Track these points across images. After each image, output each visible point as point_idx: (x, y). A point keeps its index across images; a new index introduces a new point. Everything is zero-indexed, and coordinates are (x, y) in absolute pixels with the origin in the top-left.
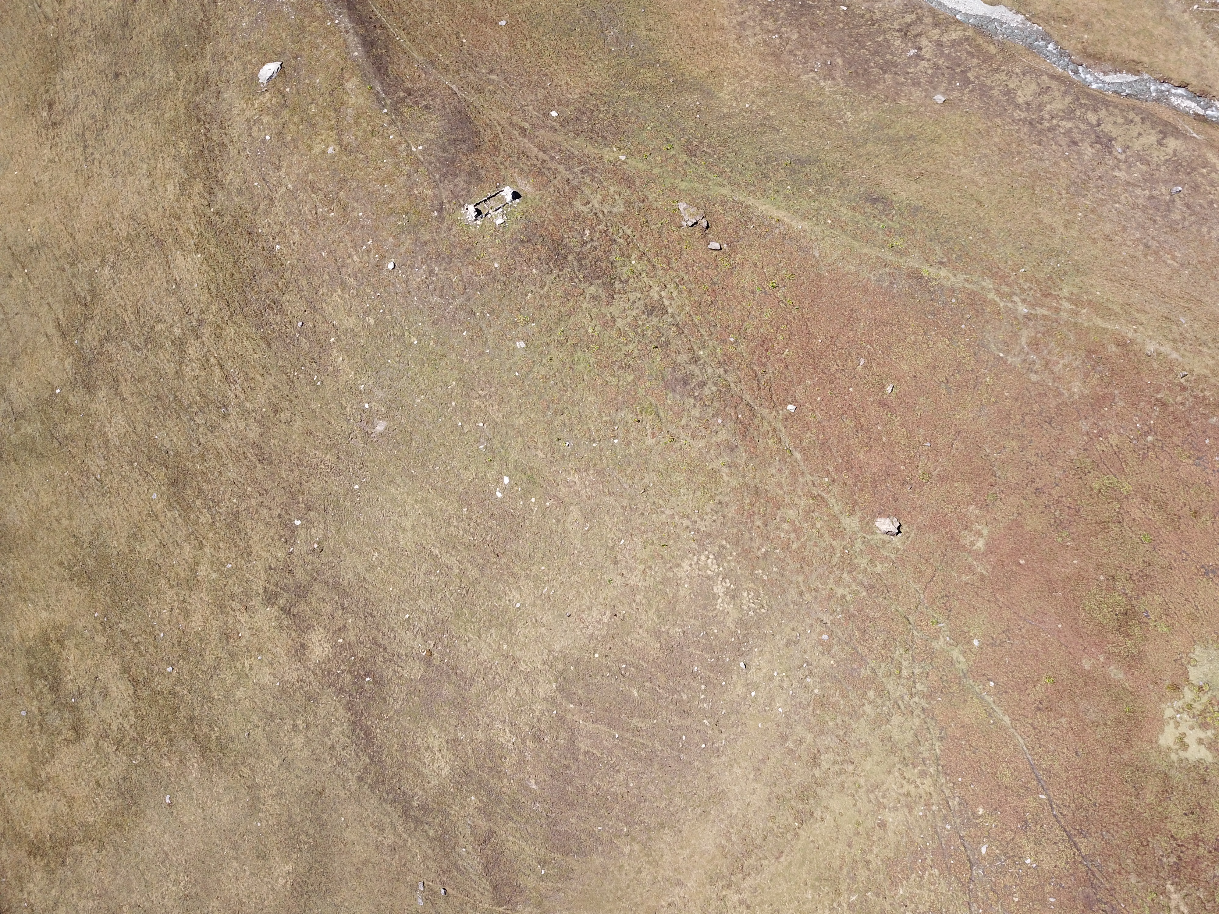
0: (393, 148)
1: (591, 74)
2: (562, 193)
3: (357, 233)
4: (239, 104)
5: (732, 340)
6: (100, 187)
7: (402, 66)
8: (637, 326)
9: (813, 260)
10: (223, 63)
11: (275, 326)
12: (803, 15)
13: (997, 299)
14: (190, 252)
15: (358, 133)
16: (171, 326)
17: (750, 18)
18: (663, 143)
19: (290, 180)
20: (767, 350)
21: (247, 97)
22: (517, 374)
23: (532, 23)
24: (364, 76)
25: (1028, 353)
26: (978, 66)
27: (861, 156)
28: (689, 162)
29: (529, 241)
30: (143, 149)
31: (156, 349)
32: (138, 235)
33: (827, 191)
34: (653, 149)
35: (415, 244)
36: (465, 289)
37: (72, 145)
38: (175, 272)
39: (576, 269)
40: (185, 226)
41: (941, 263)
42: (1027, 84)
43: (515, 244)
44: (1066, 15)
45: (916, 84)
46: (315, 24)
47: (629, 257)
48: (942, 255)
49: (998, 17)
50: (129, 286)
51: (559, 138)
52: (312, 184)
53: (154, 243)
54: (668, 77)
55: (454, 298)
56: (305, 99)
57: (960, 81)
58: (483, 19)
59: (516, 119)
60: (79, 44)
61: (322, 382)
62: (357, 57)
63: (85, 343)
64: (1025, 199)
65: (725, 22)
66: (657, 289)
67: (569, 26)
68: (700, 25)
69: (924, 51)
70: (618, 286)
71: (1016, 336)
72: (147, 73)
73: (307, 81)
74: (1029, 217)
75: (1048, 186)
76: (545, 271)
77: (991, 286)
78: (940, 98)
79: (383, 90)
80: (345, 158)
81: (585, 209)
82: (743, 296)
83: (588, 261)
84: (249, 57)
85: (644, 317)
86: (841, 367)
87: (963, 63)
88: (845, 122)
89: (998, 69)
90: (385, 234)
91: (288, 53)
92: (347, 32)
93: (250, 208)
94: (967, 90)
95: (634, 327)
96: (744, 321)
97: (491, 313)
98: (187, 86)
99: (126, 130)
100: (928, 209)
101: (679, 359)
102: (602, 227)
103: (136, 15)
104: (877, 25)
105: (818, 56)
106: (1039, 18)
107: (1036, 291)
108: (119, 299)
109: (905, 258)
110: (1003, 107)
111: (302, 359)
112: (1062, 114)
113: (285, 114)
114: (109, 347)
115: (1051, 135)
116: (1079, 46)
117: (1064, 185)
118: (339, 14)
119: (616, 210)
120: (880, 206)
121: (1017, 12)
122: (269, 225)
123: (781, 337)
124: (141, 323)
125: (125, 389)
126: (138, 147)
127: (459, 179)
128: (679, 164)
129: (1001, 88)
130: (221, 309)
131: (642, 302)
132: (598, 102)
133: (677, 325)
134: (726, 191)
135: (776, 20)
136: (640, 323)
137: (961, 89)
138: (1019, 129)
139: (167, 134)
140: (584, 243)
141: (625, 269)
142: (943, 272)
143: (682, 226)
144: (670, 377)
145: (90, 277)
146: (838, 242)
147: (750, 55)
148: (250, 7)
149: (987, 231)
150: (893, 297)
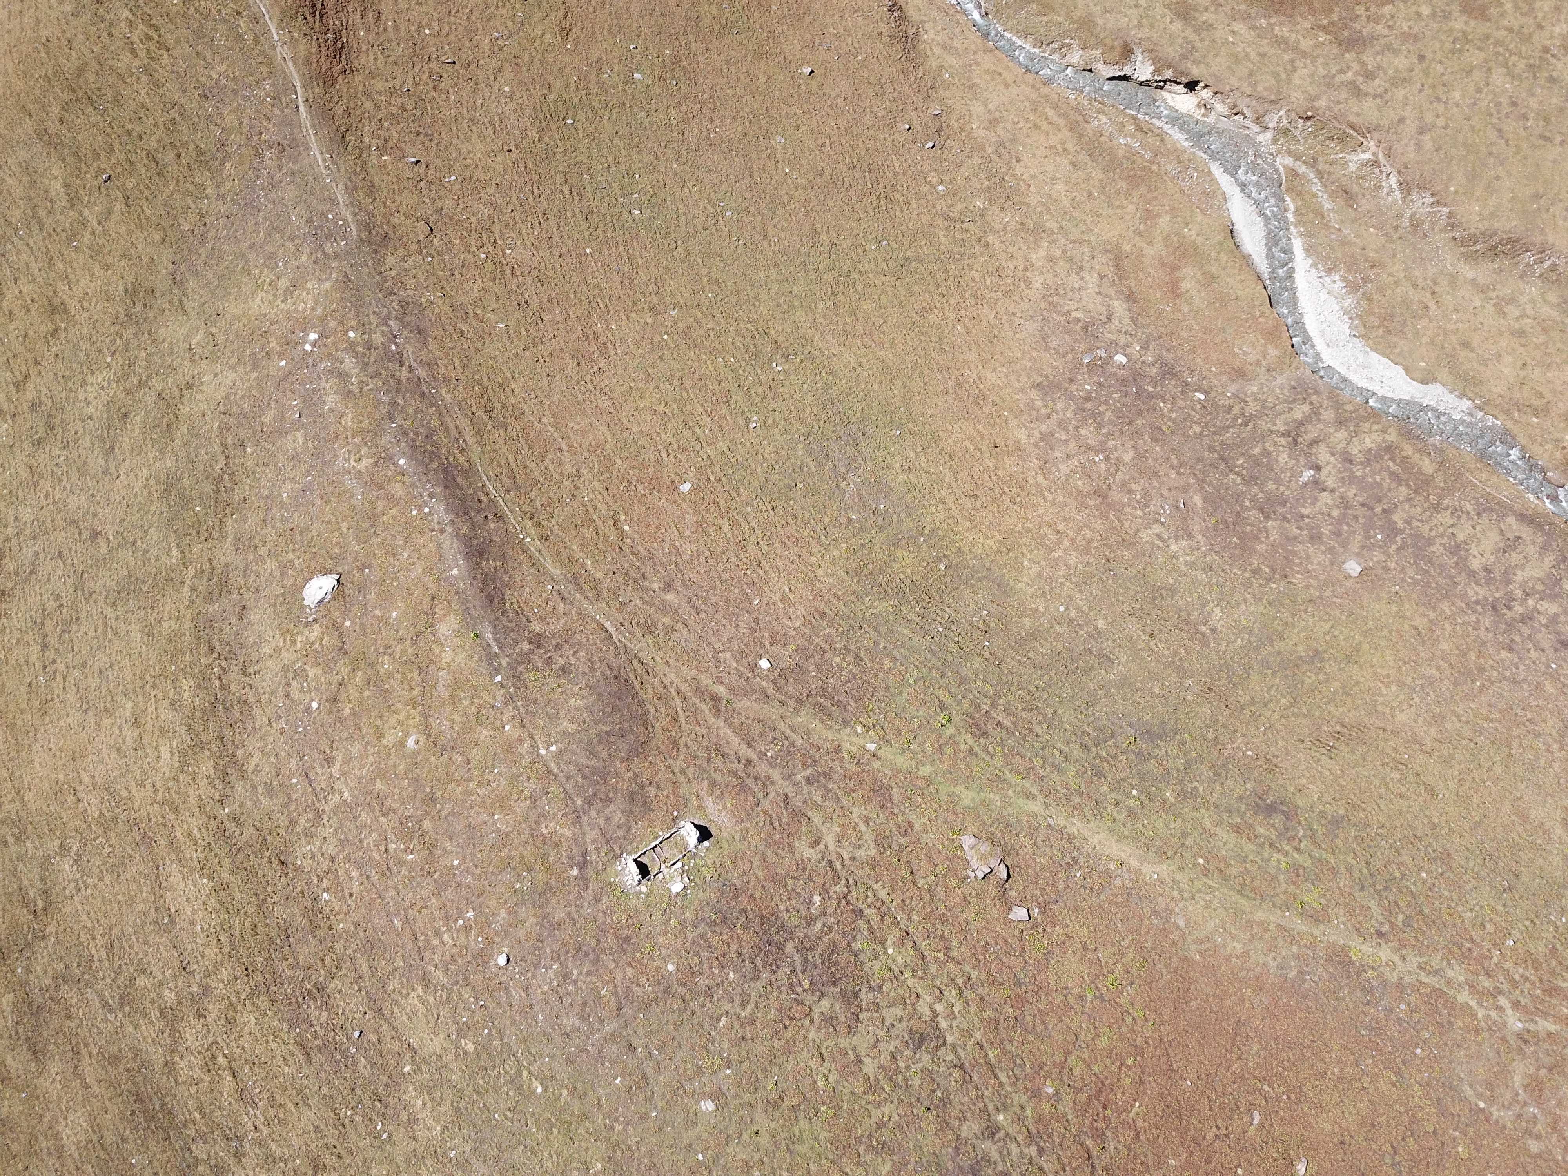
0: (510, 749)
1: (820, 572)
2: (776, 824)
3: (449, 894)
4: (273, 638)
5: (1050, 1090)
6: (62, 723)
7: (528, 590)
8: (897, 1071)
9: (1176, 933)
10: (251, 557)
11: (318, 1029)
12: (1140, 413)
13: (1473, 1004)
14: (192, 871)
15: (455, 717)
16: (161, 984)
17: (1060, 424)
18: (936, 714)
19: (347, 785)
20: (1105, 1107)
21: (285, 626)
22: (700, 1157)
23: (730, 480)
24: (466, 612)
25: (1525, 1103)
26: (1408, 500)
27: (1243, 707)
28: (977, 749)
29: (724, 921)
30: (129, 675)
31: (138, 1016)
32: (115, 820)
33: (1194, 794)
34: (920, 726)
35: (542, 926)
36: (620, 1008)
37: (26, 638)
38: (168, 896)
39: (799, 968)
40: (185, 826)
41: (1380, 934)
42: (1484, 533)
43: (702, 927)
44: (1537, 403)
45: (1316, 538)
46: (394, 511)
47: (883, 943)
48: (1381, 918)
49: (1433, 404)
50: (99, 899)
51: (772, 712)
52: (380, 799)
53: (138, 838)
54: (938, 560)
55: (602, 1022)
56: (375, 643)
57: (1382, 530)
58: (655, 483)
59: (706, 680)
60: (42, 466)
61: (390, 1136)
62: (456, 577)
63: (32, 977)
64: (1498, 770)
65: (1022, 435)
66: (929, 998)
67: (786, 481)
68: (984, 448)
69: (1324, 472)
70: (866, 996)
71: (1505, 1072)
72: (139, 543)
73: (378, 613)
74: (1506, 808)
75: (1530, 737)
76: (749, 976)
77: (1462, 978)
78: (1353, 567)
79: (497, 640)
80: (433, 759)
81: (813, 854)
82: (1066, 1004)
83: (818, 953)
84: (291, 556)
85: (908, 1053)
86: (1223, 1131)
87: (1386, 495)
88: (1213, 631)
89: (1439, 504)
90: (493, 902)
91: (350, 559)
92: (442, 531)
93: (283, 820)
94: (1394, 547)
95: (891, 1073)
96: (1068, 1053)
97: (660, 1048)
98: (197, 582)
99: (105, 634)
100: (1353, 820)
101: (965, 1132)
102: (840, 888)
103: (126, 439)
104: (1251, 425)
105: (1165, 492)
106: (1496, 406)
107: (1533, 984)
108: (84, 917)
109: (1322, 927)
110: (1451, 578)
111: (358, 1091)
112: (1540, 587)
113: (343, 667)
114: (69, 993)
115: (1526, 631)
116: (1558, 455)
117: (1554, 733)
118: (431, 495)
119: (861, 853)
120: (1278, 820)
121: (1462, 395)
122: (313, 857)
123: (1128, 1081)
124: (116, 966)
125: (90, 1069)
126: (121, 669)
127: (612, 807)
128: (961, 756)
129: (1445, 540)
130: (236, 978)
131: (904, 1025)
132: (831, 630)
133: (961, 1067)
134: (1035, 807)
135: (1100, 426)
136: (902, 1064)
137: (1383, 547)
138: (1478, 621)
139: (164, 659)
140: (811, 920)
141: (877, 965)
142: (1385, 953)
143: (968, 877)
144: (950, 1165)
145: (43, 868)
146: (1215, 903)
147: (1061, 498)
148: (294, 467)
149: (1446, 857)
150: (1305, 997)
